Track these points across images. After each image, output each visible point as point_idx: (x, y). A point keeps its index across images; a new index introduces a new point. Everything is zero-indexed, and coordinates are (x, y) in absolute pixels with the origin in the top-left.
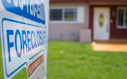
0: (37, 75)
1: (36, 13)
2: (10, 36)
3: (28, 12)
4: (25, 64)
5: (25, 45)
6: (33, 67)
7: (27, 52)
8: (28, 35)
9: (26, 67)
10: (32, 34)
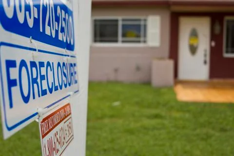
0: (58, 136)
1: (57, 32)
2: (11, 69)
3: (41, 30)
4: (37, 116)
5: (35, 85)
6: (50, 122)
7: (39, 96)
8: (42, 68)
9: (37, 120)
10: (49, 67)
